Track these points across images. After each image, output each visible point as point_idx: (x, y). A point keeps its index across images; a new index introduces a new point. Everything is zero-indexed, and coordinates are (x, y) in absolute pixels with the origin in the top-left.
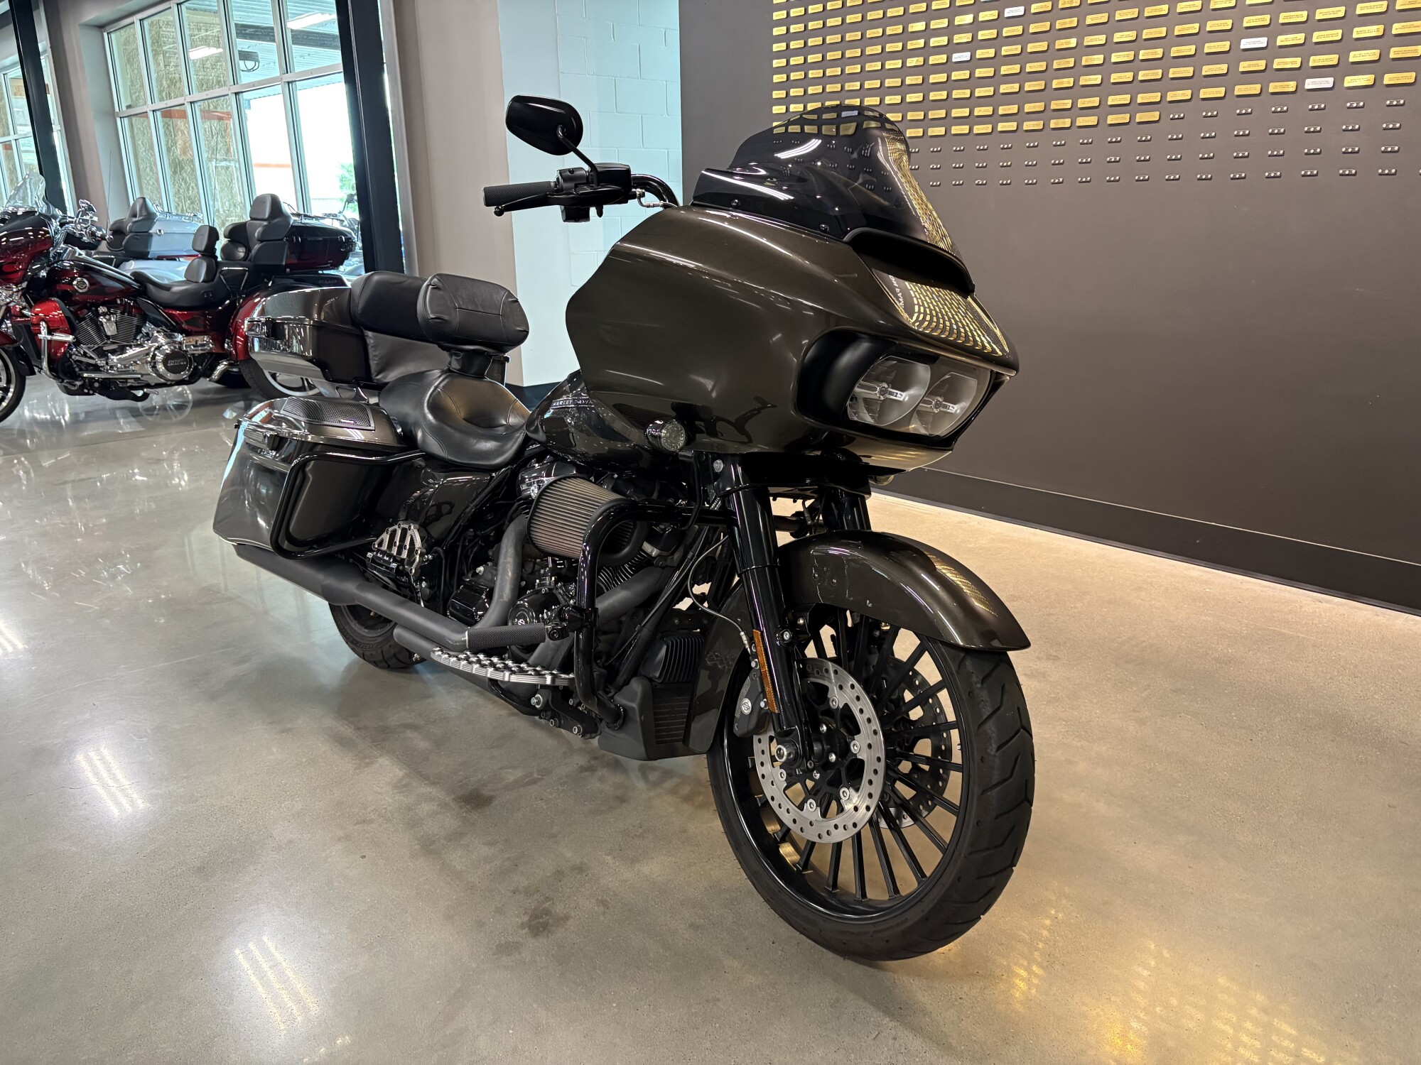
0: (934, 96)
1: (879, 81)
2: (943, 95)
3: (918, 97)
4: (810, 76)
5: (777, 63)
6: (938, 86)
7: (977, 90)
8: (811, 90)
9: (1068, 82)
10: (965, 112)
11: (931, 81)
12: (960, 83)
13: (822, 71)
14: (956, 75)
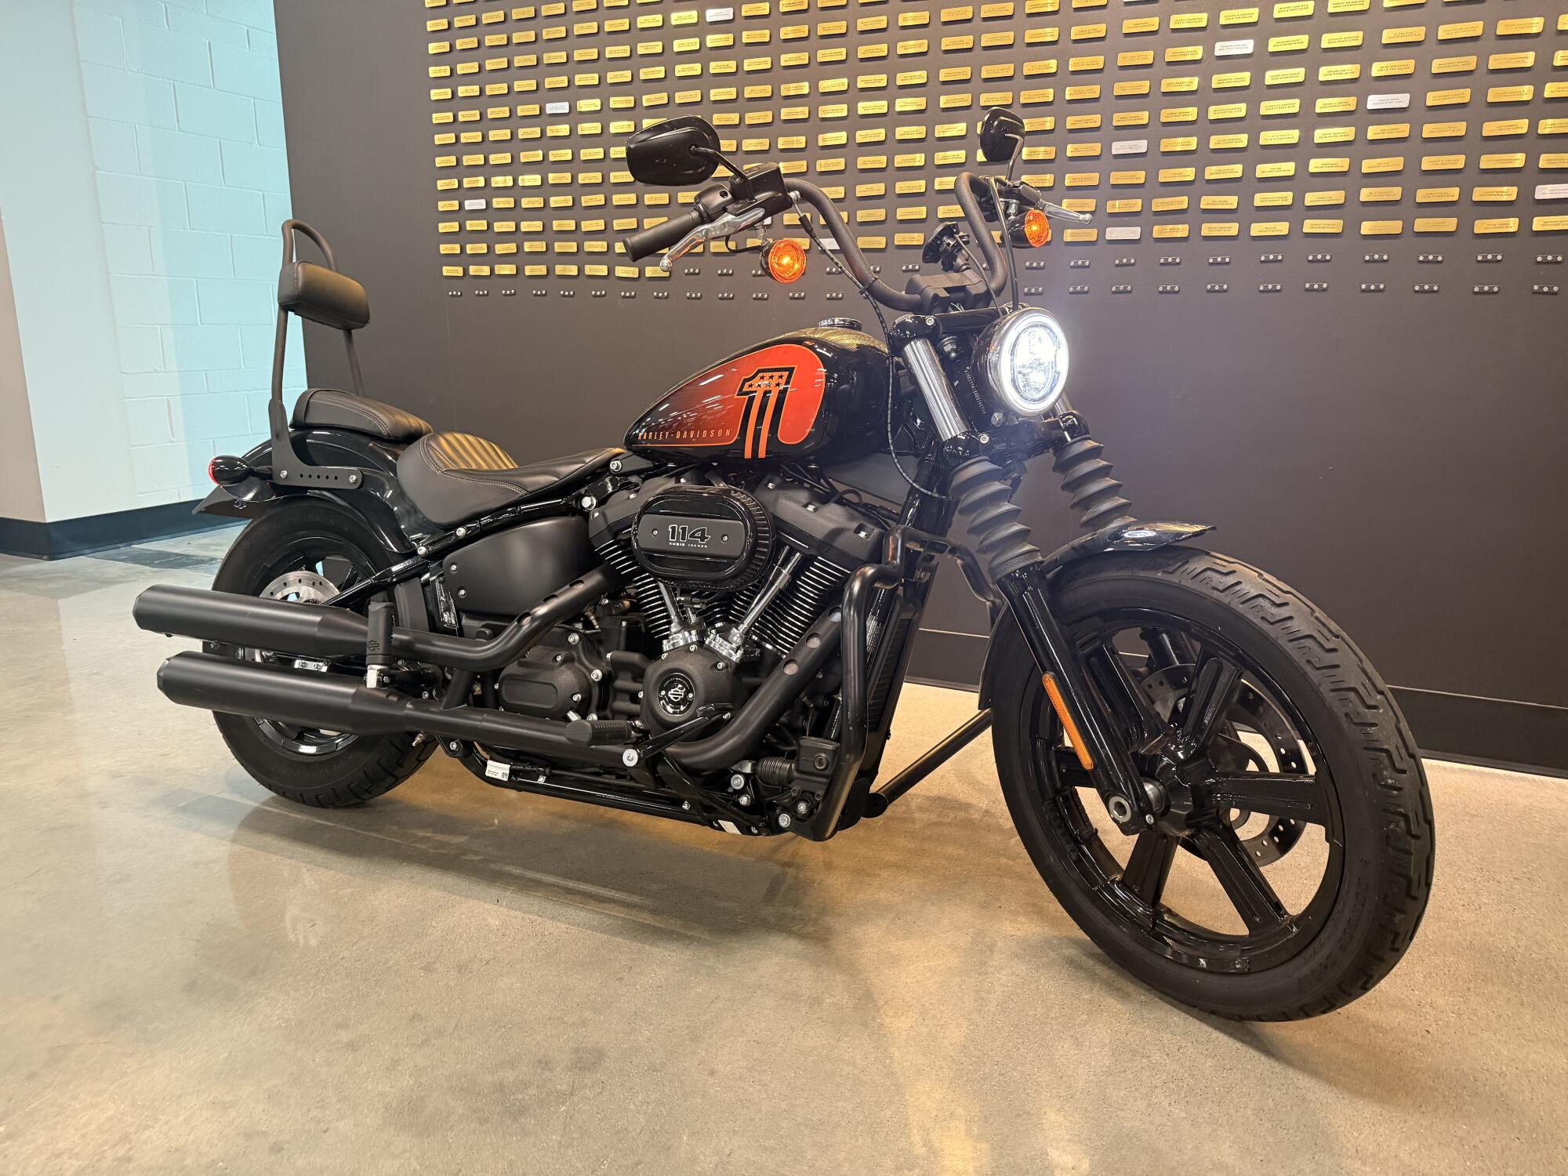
0: (681, 70)
1: (596, 50)
2: (695, 69)
3: (659, 72)
4: (487, 43)
5: (431, 26)
6: (687, 56)
7: (746, 62)
8: (490, 65)
9: (881, 50)
10: (730, 93)
11: (676, 49)
12: (720, 52)
13: (505, 36)
14: (713, 40)
